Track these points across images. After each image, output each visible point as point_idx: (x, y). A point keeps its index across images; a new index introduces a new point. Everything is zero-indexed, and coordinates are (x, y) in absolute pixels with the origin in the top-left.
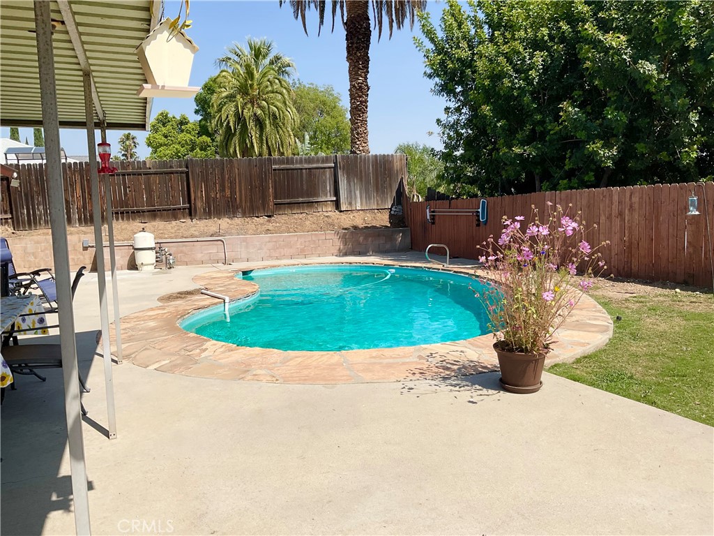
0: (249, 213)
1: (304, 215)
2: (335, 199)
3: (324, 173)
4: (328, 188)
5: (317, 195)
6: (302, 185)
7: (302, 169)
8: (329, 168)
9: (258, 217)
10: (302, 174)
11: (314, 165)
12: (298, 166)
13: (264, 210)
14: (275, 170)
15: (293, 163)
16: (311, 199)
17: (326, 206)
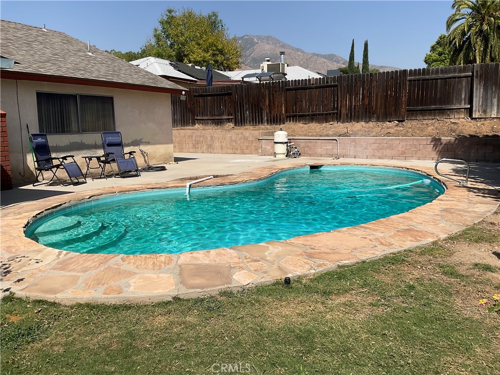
0: (383, 118)
1: (434, 121)
2: (469, 106)
3: (460, 82)
4: (463, 96)
5: (449, 102)
6: (436, 94)
7: (437, 79)
8: (466, 77)
9: (390, 122)
10: (436, 83)
11: (450, 75)
12: (434, 76)
13: (396, 115)
14: (410, 81)
15: (428, 74)
16: (444, 107)
17: (458, 113)
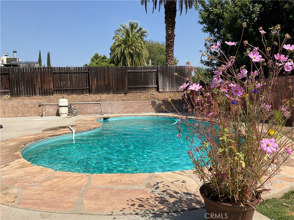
0: (116, 92)
1: (142, 93)
2: (156, 86)
3: (152, 74)
4: (154, 81)
5: (148, 84)
6: (141, 79)
7: (141, 72)
8: (155, 72)
9: (120, 94)
10: (141, 74)
11: (147, 71)
12: (140, 71)
13: (123, 90)
14: (129, 72)
15: (137, 69)
16: (145, 86)
17: (152, 89)
